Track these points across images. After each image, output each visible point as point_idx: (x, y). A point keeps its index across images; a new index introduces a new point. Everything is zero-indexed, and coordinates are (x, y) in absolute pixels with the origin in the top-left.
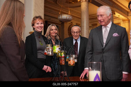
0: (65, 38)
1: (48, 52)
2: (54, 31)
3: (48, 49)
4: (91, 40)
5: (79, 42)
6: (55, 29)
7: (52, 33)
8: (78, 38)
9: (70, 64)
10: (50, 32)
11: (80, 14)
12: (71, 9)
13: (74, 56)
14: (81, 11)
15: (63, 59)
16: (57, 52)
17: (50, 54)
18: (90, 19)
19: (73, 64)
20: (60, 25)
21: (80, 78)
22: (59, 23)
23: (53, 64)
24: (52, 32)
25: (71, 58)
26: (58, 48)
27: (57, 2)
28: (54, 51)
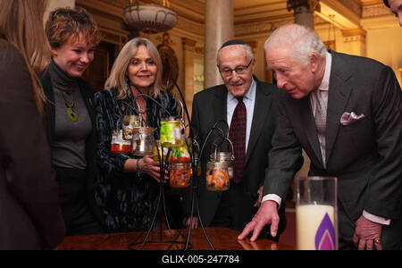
2: (144, 66)
5: (250, 106)
6: (147, 61)
7: (135, 75)
8: (246, 91)
9: (213, 184)
13: (222, 156)
16: (174, 142)
17: (142, 150)
19: (224, 185)
24: (134, 69)
25: (217, 163)
26: (178, 130)
28: (164, 139)
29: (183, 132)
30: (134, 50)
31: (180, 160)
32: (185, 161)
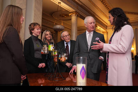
0: (58, 42)
1: (44, 51)
3: (44, 48)
4: (78, 44)
9: (62, 61)
10: (45, 37)
11: (71, 26)
12: (64, 21)
13: (65, 54)
14: (71, 24)
15: (56, 57)
16: (52, 50)
17: (46, 52)
18: (78, 30)
19: (64, 61)
20: (54, 34)
21: (70, 73)
22: (54, 32)
23: (49, 62)
26: (52, 47)
27: (53, 15)
28: (49, 49)
30: (46, 32)
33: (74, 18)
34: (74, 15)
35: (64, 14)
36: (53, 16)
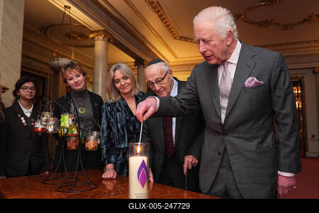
2: (123, 82)
9: (88, 148)
12: (77, 50)
14: (94, 57)
16: (68, 126)
19: (94, 148)
22: (49, 73)
25: (92, 137)
26: (70, 119)
27: (48, 33)
28: (62, 124)
29: (73, 120)
31: (73, 135)
32: (76, 136)
33: (100, 44)
34: (101, 38)
35: (76, 33)
36: (49, 35)
